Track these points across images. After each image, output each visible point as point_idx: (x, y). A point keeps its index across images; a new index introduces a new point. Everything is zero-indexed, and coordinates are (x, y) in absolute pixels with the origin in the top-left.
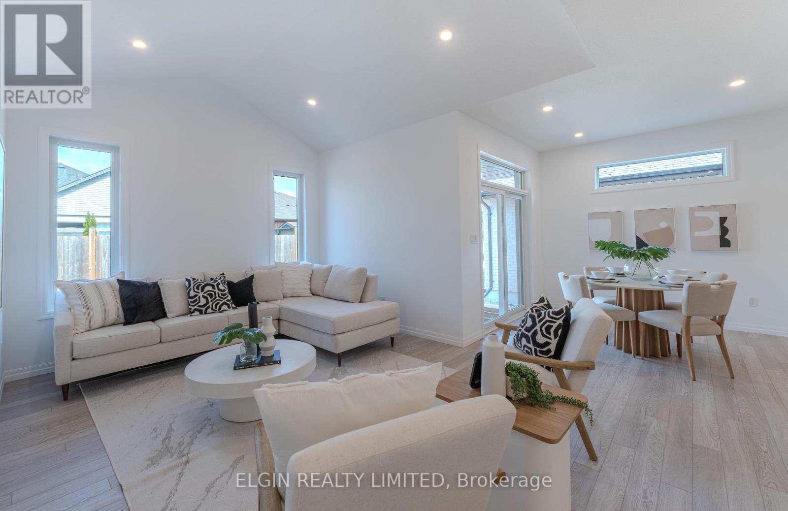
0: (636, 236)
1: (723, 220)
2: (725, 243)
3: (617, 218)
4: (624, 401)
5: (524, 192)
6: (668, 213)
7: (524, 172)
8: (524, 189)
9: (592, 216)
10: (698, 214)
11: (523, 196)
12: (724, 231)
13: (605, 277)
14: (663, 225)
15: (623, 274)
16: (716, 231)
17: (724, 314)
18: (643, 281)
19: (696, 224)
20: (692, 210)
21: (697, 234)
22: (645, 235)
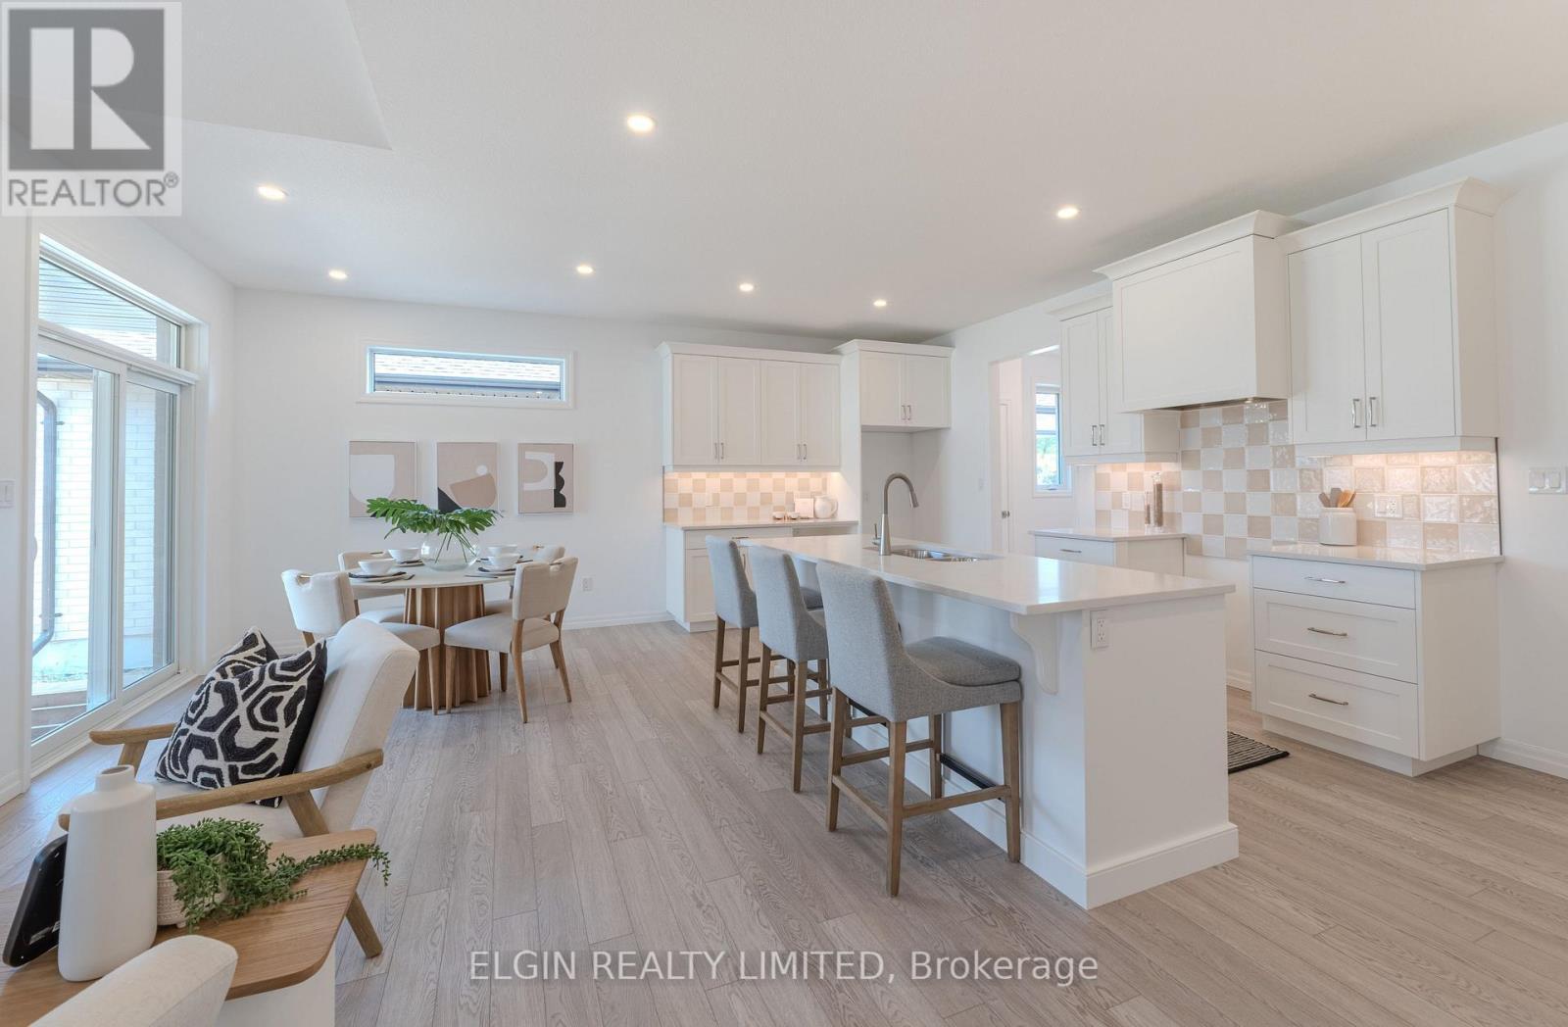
0: (439, 490)
1: (559, 466)
2: (560, 501)
3: (405, 453)
4: (423, 804)
5: (185, 375)
6: (489, 451)
7: (188, 326)
8: (187, 369)
9: (358, 447)
10: (529, 455)
11: (182, 386)
12: (560, 482)
13: (387, 571)
14: (482, 471)
15: (417, 561)
16: (549, 483)
17: (561, 609)
18: (450, 570)
19: (527, 470)
20: (523, 448)
21: (529, 487)
22: (452, 487)
